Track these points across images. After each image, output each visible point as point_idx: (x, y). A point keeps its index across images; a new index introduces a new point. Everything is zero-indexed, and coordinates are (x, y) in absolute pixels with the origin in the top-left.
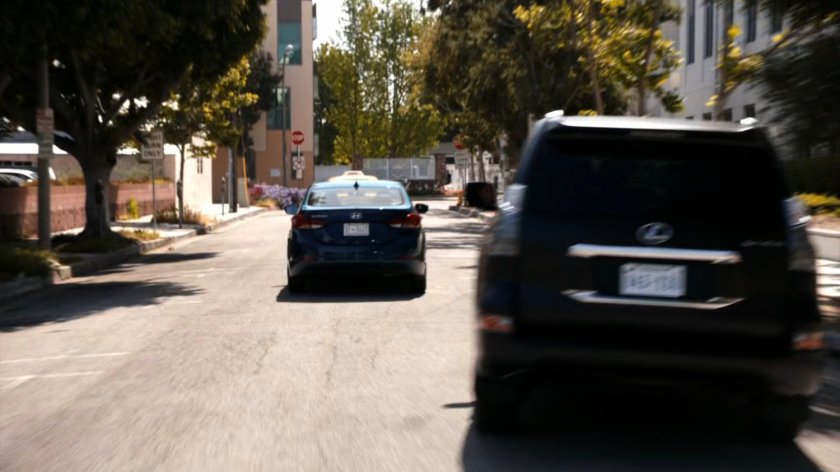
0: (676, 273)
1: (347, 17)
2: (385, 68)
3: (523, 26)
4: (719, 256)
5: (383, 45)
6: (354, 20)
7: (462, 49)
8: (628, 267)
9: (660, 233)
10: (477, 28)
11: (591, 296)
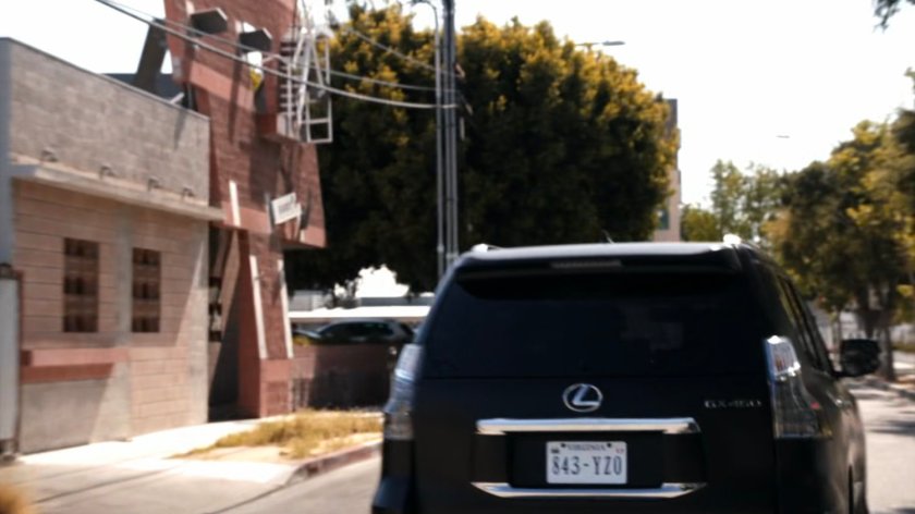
0: (619, 450)
1: (715, 182)
2: (750, 230)
3: (852, 223)
4: (674, 426)
5: (748, 208)
6: (719, 185)
7: (811, 232)
8: (551, 445)
9: (590, 396)
10: (823, 216)
11: (503, 489)
